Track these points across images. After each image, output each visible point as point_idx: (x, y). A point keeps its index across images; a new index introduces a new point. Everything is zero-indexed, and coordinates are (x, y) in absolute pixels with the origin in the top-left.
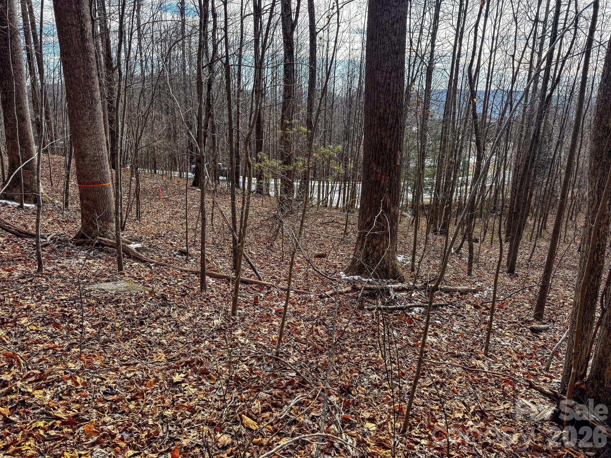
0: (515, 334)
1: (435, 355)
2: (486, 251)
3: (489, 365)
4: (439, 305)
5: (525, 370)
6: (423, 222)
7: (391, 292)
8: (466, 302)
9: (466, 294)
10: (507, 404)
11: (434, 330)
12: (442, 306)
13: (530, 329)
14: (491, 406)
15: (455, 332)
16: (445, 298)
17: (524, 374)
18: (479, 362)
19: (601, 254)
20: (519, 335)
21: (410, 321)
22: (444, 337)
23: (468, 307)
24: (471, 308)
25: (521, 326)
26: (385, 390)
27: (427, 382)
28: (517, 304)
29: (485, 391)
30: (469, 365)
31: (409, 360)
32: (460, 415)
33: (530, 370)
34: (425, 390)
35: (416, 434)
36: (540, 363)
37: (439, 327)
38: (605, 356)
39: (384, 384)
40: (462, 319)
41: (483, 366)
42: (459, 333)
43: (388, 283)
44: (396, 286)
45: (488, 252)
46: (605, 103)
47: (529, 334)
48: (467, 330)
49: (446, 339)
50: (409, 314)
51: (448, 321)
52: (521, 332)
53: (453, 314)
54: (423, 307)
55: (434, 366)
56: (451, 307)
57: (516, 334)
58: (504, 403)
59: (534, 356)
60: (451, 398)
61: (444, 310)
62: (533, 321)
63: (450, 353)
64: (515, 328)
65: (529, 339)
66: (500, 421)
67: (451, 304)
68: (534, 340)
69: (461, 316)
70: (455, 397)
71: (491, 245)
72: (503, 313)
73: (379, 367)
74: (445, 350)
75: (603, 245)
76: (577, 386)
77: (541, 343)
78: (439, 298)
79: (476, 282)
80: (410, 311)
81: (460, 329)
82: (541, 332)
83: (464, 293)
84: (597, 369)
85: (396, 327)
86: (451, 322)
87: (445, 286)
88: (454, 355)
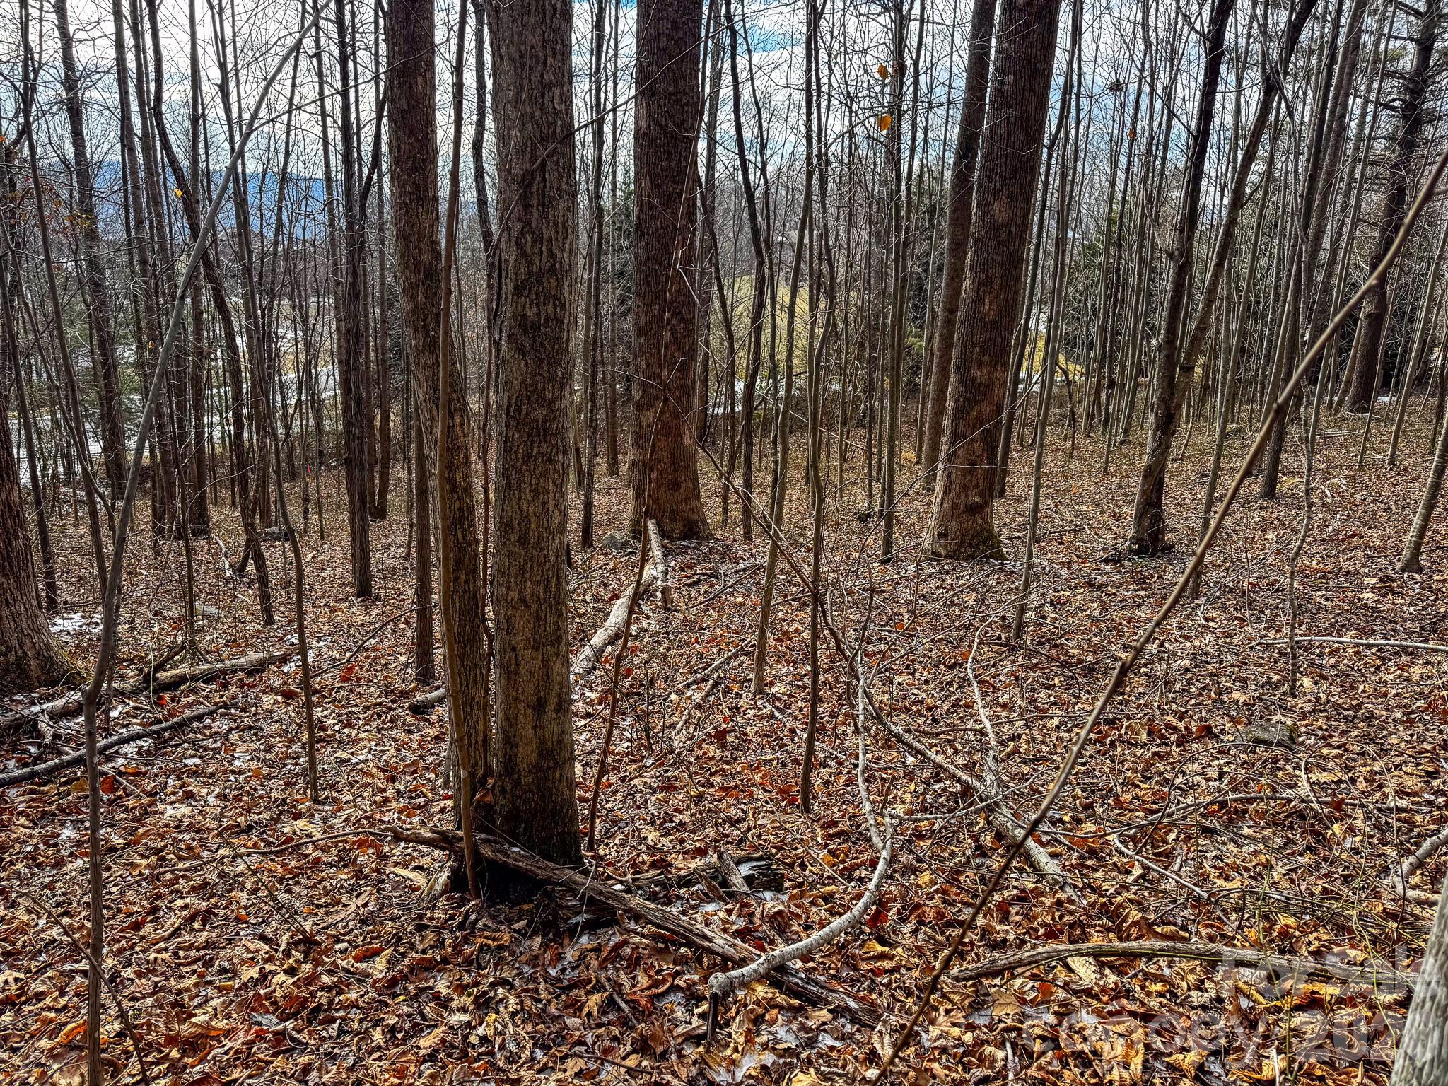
0: (379, 730)
1: (189, 848)
2: (310, 556)
3: (325, 820)
4: (192, 719)
5: (403, 803)
6: (143, 512)
7: (43, 726)
8: (264, 692)
9: (263, 671)
10: (363, 896)
11: (182, 787)
12: (200, 718)
13: (410, 709)
14: (327, 914)
15: (240, 773)
16: (207, 697)
17: (400, 812)
18: (302, 823)
19: (470, 526)
20: (387, 729)
21: (112, 785)
22: (210, 795)
23: (268, 700)
24: (276, 702)
25: (390, 709)
26: (39, 1001)
27: (166, 926)
28: (383, 661)
29: (314, 886)
30: (277, 839)
31: (114, 890)
32: (254, 973)
33: (412, 798)
34: (159, 952)
35: (134, 1076)
36: (433, 776)
37: (194, 773)
38: (511, 725)
39: (33, 986)
40: (256, 734)
41: (309, 828)
42: (249, 770)
43: (32, 703)
44: (59, 703)
45: (314, 557)
46: (407, 212)
47: (409, 720)
48: (268, 757)
49: (218, 795)
50: (106, 768)
51: (218, 751)
52: (391, 721)
53: (230, 730)
54: (146, 735)
55: (183, 877)
56: (223, 715)
57: (382, 729)
58: (357, 897)
59: (422, 764)
60: (230, 940)
61: (206, 727)
62: (415, 689)
63: (227, 829)
64: (379, 716)
65: (408, 732)
66: (348, 941)
67: (225, 706)
68: (420, 731)
69: (251, 728)
70: (242, 933)
71: (322, 538)
72: (351, 691)
73: (19, 944)
74: (214, 825)
75: (468, 508)
76: (479, 801)
77: (433, 732)
78: (192, 698)
79: (285, 635)
80: (110, 759)
81: (252, 759)
82: (433, 707)
83: (255, 670)
84: (505, 756)
85: (69, 814)
86: (226, 751)
87: (205, 667)
88: (237, 830)
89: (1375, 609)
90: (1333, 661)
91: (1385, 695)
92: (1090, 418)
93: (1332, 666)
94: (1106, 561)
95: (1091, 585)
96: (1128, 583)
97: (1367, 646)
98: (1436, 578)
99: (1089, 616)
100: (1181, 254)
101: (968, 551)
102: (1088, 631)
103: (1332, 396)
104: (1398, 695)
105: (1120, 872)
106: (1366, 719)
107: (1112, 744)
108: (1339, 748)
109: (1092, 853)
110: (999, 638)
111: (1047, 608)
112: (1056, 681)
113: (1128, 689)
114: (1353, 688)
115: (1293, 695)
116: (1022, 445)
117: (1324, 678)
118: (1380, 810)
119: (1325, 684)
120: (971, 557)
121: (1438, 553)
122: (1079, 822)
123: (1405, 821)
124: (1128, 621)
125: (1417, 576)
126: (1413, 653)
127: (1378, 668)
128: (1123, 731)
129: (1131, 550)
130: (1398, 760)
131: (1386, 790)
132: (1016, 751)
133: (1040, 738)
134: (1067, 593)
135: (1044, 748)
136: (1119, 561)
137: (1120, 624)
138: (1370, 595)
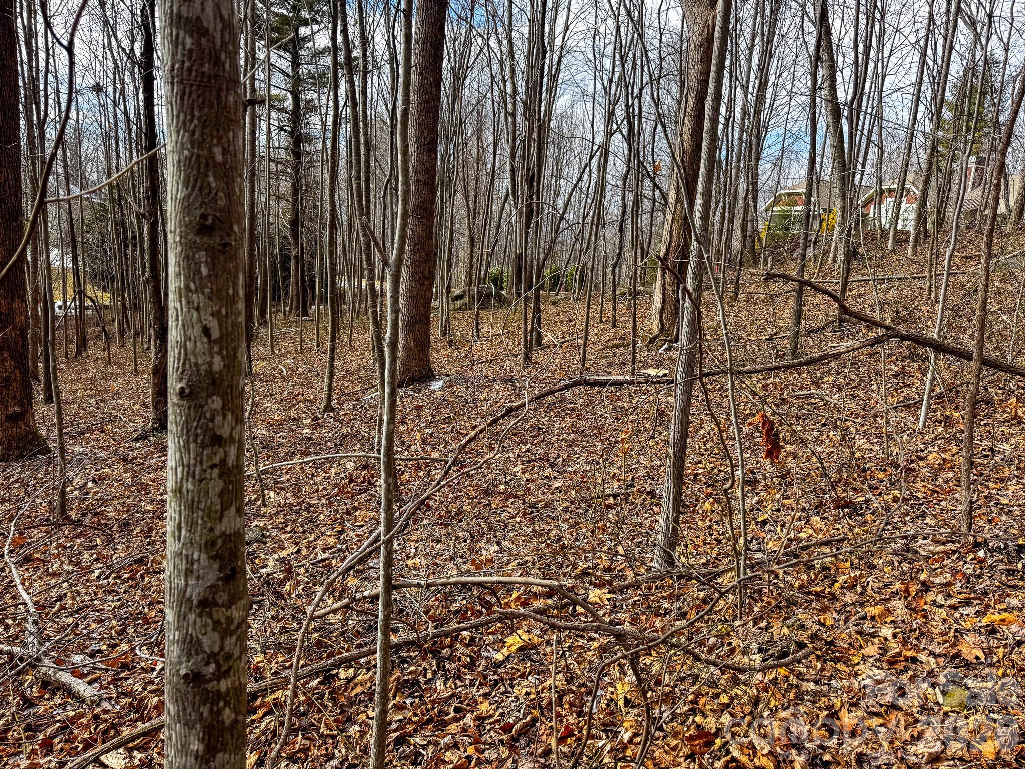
89: (310, 439)
90: (288, 477)
91: (317, 490)
92: (122, 332)
93: (288, 480)
94: (136, 440)
95: (125, 460)
96: (153, 453)
97: (307, 463)
98: (341, 413)
99: (123, 484)
100: (150, 215)
101: (16, 452)
102: (122, 496)
103: (284, 307)
104: (324, 488)
105: (147, 672)
106: (307, 508)
107: (142, 577)
108: (290, 532)
109: (125, 667)
110: (47, 520)
111: (90, 484)
112: (98, 541)
113: (154, 532)
114: (300, 491)
115: (265, 505)
116: (67, 358)
117: (282, 489)
118: (313, 564)
119: (283, 493)
120: (19, 457)
121: (344, 397)
122: (114, 646)
123: (326, 566)
124: (153, 481)
125: (332, 414)
126: (331, 461)
127: (313, 475)
128: (149, 565)
129: (154, 429)
130: (323, 529)
131: (317, 550)
132: (63, 608)
133: (84, 591)
134: (106, 470)
135: (87, 598)
136: (146, 438)
137: (147, 485)
138: (307, 430)
